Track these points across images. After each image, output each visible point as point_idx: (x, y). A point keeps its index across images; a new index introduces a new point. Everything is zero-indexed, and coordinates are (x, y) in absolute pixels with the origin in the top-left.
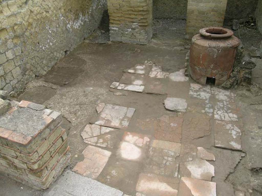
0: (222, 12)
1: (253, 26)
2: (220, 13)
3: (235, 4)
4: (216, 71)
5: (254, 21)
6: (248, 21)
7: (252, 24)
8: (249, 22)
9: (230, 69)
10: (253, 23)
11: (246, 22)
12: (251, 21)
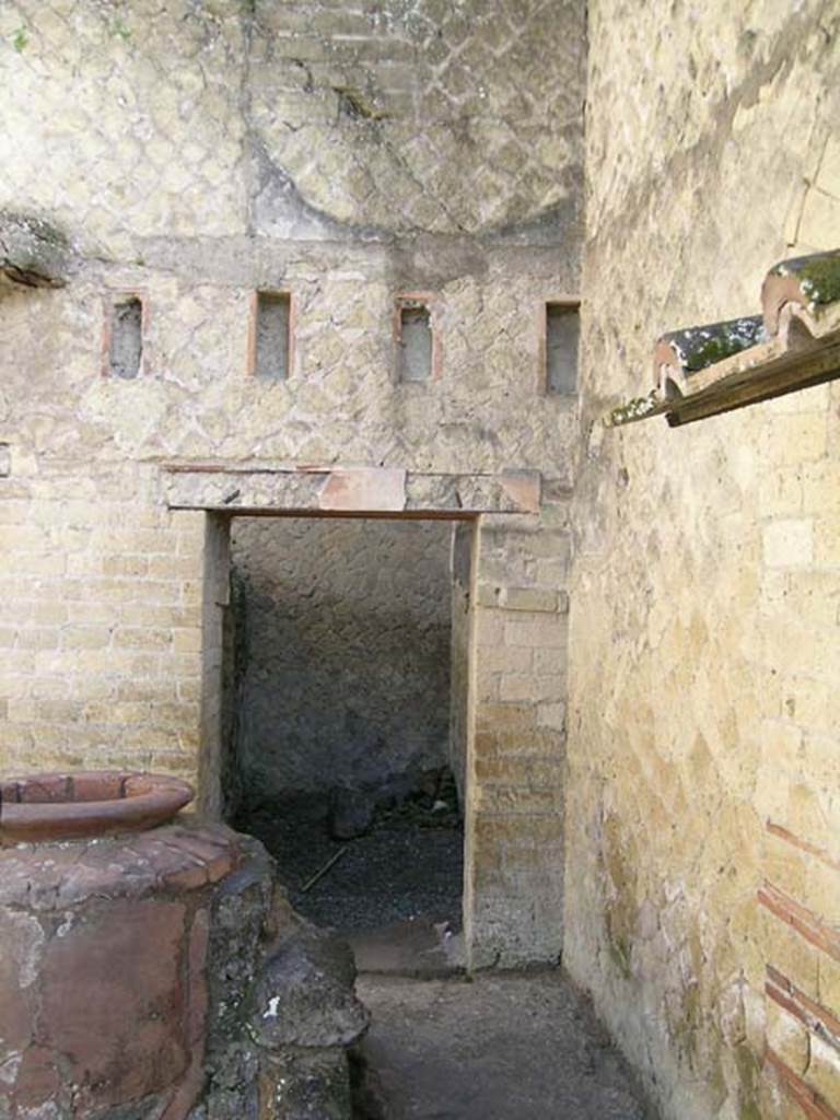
0: (182, 700)
1: (442, 811)
2: (170, 705)
3: (340, 705)
4: (50, 1105)
5: (447, 788)
6: (415, 789)
7: (439, 804)
8: (422, 794)
9: (180, 1078)
10: (442, 799)
11: (406, 800)
12: (431, 788)
